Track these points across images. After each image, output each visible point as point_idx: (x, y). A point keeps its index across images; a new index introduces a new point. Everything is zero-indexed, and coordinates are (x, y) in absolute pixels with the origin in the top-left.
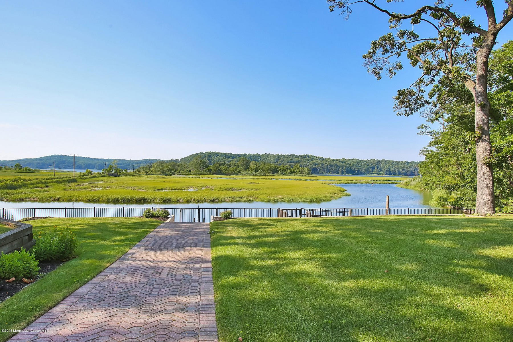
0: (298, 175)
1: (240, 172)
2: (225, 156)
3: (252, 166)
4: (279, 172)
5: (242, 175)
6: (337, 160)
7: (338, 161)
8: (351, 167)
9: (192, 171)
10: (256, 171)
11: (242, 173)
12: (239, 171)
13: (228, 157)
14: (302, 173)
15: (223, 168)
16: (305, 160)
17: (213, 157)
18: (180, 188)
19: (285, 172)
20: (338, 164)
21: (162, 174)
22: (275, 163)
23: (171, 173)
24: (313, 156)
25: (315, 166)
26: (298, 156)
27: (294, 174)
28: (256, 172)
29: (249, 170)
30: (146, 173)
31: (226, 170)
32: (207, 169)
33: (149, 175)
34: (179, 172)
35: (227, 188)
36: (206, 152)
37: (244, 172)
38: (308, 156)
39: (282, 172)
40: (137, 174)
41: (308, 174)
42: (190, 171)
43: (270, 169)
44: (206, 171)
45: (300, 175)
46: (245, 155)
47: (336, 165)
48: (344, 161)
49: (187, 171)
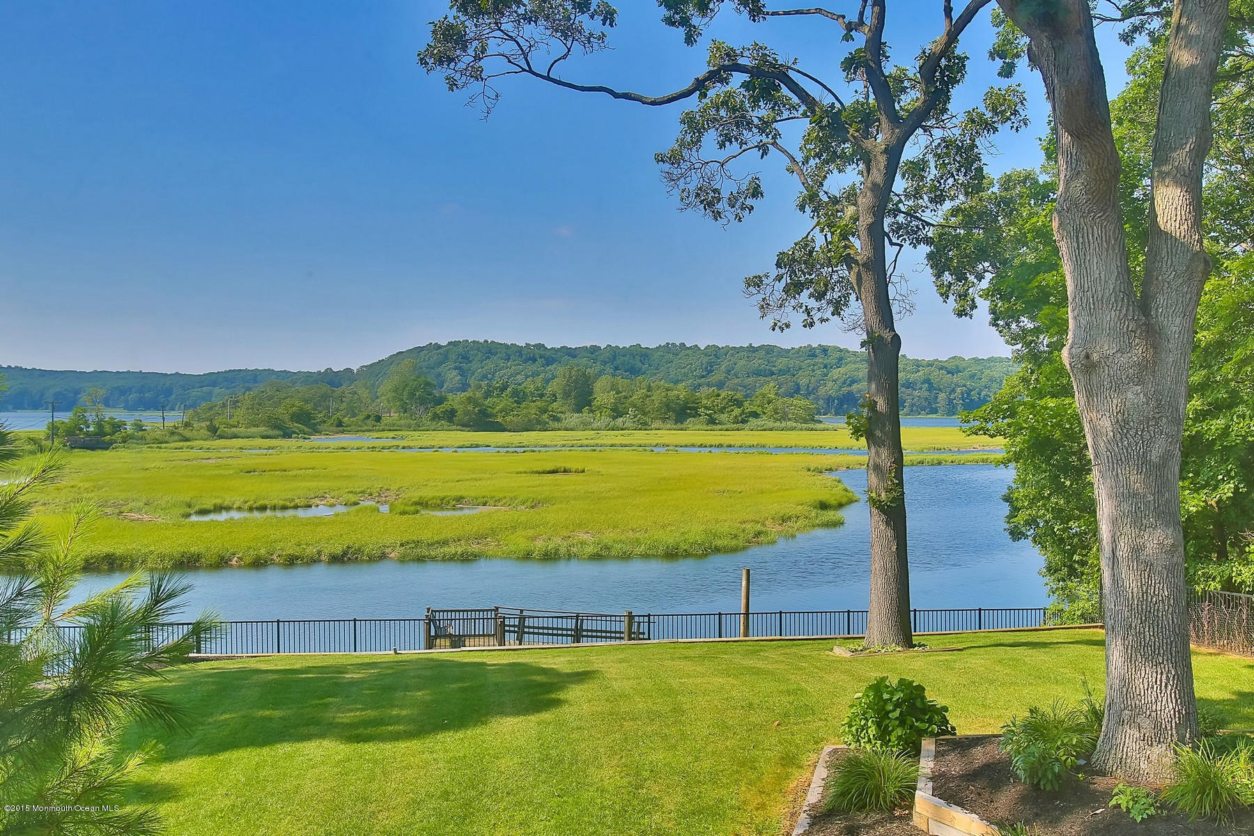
0: (771, 424)
1: (558, 420)
2: (521, 355)
3: (603, 395)
4: (700, 416)
5: (566, 429)
6: (930, 364)
7: (933, 369)
8: (981, 390)
9: (386, 419)
10: (617, 412)
11: (564, 424)
12: (554, 416)
13: (530, 359)
14: (784, 418)
15: (499, 403)
16: (814, 365)
17: (477, 359)
18: (281, 503)
19: (724, 417)
20: (935, 375)
21: (271, 433)
22: (703, 377)
23: (306, 429)
24: (841, 351)
25: (850, 385)
26: (788, 351)
27: (753, 422)
28: (614, 418)
29: (592, 411)
30: (214, 431)
31: (506, 411)
32: (440, 409)
33: (221, 437)
34: (340, 424)
35: (442, 500)
36: (450, 343)
37: (574, 419)
38: (825, 350)
39: (709, 415)
40: (176, 438)
41: (806, 422)
42: (378, 419)
43: (668, 406)
44: (436, 417)
45: (778, 424)
46: (595, 349)
47: (928, 381)
48: (957, 367)
49: (368, 417)
